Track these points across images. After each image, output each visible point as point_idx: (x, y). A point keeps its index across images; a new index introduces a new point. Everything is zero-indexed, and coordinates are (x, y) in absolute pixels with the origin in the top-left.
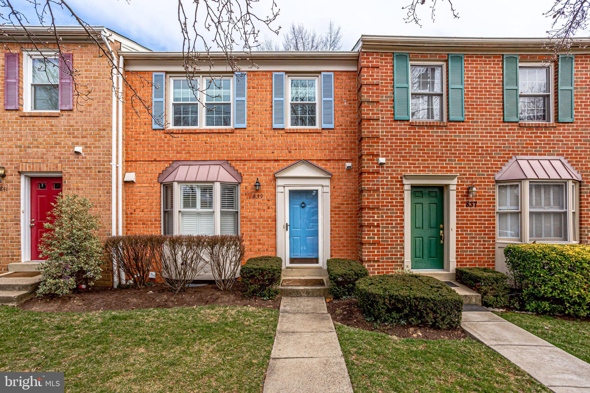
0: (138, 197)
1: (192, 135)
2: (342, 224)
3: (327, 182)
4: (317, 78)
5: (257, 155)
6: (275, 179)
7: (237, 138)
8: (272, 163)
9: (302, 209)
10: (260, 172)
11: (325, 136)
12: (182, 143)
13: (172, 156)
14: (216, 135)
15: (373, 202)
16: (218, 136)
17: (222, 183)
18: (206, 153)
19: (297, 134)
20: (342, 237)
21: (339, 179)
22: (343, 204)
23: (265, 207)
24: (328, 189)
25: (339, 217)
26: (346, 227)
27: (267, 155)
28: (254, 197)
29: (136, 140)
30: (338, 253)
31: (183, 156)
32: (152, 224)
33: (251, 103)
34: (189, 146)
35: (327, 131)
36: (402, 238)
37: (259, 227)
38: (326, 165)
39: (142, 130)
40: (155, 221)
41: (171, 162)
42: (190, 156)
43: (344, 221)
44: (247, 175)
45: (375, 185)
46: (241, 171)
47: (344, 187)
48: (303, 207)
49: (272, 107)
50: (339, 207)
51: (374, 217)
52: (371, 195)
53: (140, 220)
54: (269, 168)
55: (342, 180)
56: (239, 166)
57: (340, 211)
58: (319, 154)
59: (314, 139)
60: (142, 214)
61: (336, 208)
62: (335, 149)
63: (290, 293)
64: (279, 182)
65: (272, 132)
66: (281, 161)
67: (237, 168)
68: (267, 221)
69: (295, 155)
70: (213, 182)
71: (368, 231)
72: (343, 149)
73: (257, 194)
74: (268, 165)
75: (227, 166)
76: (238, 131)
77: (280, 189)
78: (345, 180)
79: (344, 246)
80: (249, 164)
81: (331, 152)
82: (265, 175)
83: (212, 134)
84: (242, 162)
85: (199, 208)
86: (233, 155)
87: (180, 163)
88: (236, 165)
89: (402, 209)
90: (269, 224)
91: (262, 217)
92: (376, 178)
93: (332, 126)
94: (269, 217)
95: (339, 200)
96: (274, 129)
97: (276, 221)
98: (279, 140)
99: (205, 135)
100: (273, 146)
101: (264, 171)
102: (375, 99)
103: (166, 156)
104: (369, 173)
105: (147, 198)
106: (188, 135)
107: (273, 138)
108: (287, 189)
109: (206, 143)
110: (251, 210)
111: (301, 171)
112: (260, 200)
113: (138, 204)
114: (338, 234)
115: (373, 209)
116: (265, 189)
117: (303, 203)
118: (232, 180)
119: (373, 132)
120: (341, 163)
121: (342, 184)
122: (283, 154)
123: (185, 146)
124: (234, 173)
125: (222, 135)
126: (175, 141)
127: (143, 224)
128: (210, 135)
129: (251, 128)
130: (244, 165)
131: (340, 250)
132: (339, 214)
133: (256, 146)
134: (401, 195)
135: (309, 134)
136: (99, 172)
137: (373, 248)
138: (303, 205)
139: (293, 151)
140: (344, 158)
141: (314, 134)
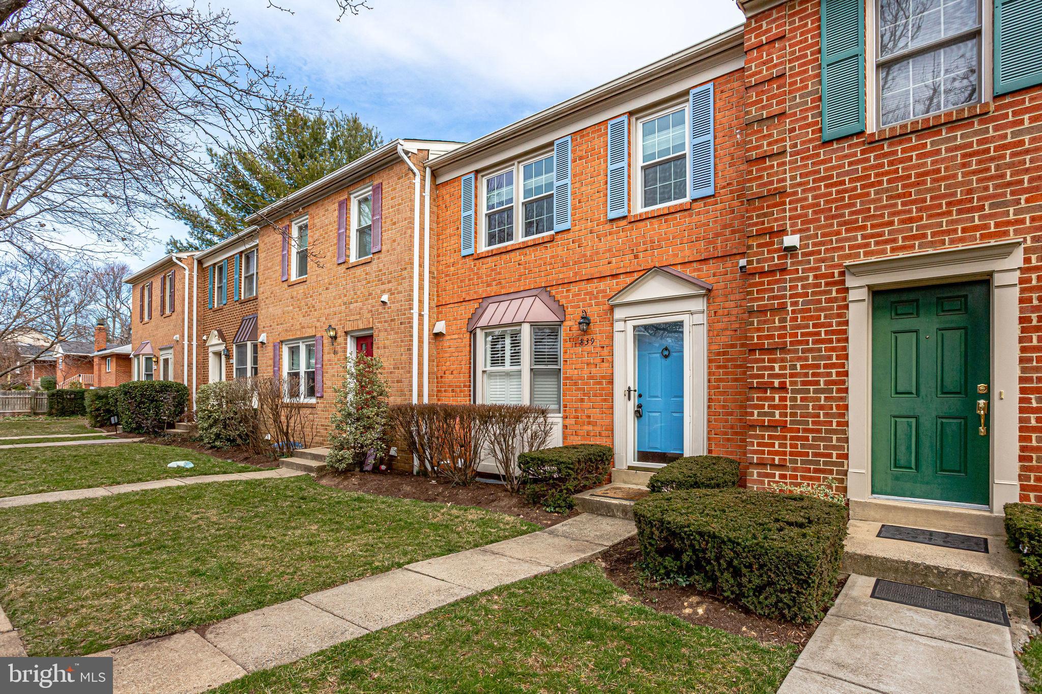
0: (448, 355)
1: (504, 256)
2: (732, 387)
3: (700, 305)
4: (686, 104)
5: (587, 270)
6: (612, 308)
7: (558, 250)
8: (608, 281)
9: (663, 360)
10: (590, 299)
11: (699, 213)
12: (492, 270)
13: (482, 291)
14: (531, 249)
15: (771, 337)
16: (534, 251)
17: (533, 324)
18: (519, 280)
19: (648, 222)
20: (731, 414)
21: (726, 296)
22: (733, 346)
23: (598, 359)
24: (702, 319)
25: (725, 374)
26: (740, 394)
27: (600, 268)
28: (582, 343)
29: (446, 276)
30: (724, 446)
31: (494, 289)
32: (461, 391)
33: (577, 185)
34: (500, 273)
35: (702, 203)
36: (843, 415)
37: (588, 395)
38: (699, 270)
39: (452, 260)
40: (465, 386)
41: (480, 301)
42: (502, 288)
43: (736, 380)
44: (572, 307)
45: (774, 298)
46: (563, 301)
47: (735, 311)
48: (666, 357)
49: (606, 183)
50: (725, 353)
51: (773, 368)
52: (765, 322)
53: (450, 386)
54: (604, 291)
55: (731, 297)
56: (560, 293)
57: (728, 360)
58: (687, 252)
59: (678, 224)
60: (451, 377)
61: (718, 354)
62: (717, 235)
64: (619, 314)
65: (608, 226)
66: (622, 276)
67: (558, 297)
68: (600, 383)
69: (646, 261)
70: (520, 324)
71: (759, 399)
72: (733, 232)
73: (585, 338)
74: (602, 285)
75: (545, 296)
76: (560, 236)
77: (618, 326)
78: (738, 296)
79: (736, 433)
80: (574, 288)
81: (710, 243)
82: (597, 304)
83: (527, 249)
84: (565, 286)
85: (508, 367)
86: (554, 278)
87: (490, 300)
88: (557, 293)
89: (845, 348)
90: (603, 389)
91: (591, 378)
92: (777, 282)
93: (710, 191)
94: (603, 377)
95: (725, 339)
96: (612, 220)
97: (612, 383)
98: (620, 239)
99: (518, 252)
100: (610, 250)
101: (596, 298)
102: (776, 109)
103: (475, 292)
104: (762, 273)
105: (456, 354)
106: (498, 257)
107: (609, 238)
108: (630, 325)
109: (519, 264)
110: (578, 366)
111: (656, 288)
112: (589, 348)
113: (448, 363)
114: (723, 407)
115: (771, 351)
116: (596, 328)
117: (666, 349)
118: (551, 317)
119: (772, 183)
120: (729, 263)
121: (732, 304)
122: (627, 263)
123: (496, 274)
124: (555, 306)
125: (539, 248)
126: (485, 267)
127: (453, 391)
128: (524, 251)
129: (577, 228)
130: (568, 291)
131: (728, 440)
132: (726, 367)
133: (585, 255)
134: (839, 315)
135: (670, 217)
136: (401, 323)
137: (770, 437)
138: (666, 353)
139: (641, 255)
140: (735, 251)
141: (678, 215)
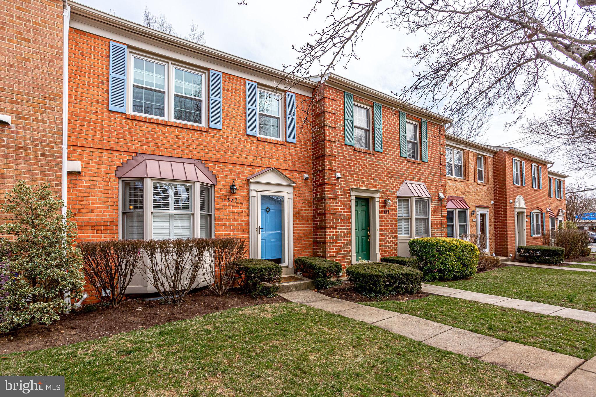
1: (160, 126)
2: (302, 227)
3: (291, 190)
4: (280, 95)
5: (232, 158)
6: (248, 182)
7: (212, 138)
8: (245, 168)
9: (266, 213)
10: (234, 175)
11: (289, 149)
12: (149, 134)
13: (135, 146)
14: (190, 131)
15: (332, 209)
16: (191, 133)
17: (202, 184)
18: (178, 149)
19: (267, 143)
20: (301, 239)
21: (299, 188)
22: (302, 210)
23: (239, 211)
24: (291, 196)
25: (299, 221)
26: (304, 230)
27: (240, 159)
28: (229, 200)
29: (83, 120)
30: (299, 252)
31: (151, 149)
32: (106, 229)
33: (225, 105)
34: (157, 139)
35: (290, 145)
36: (350, 237)
37: (233, 231)
38: (289, 174)
39: (92, 108)
40: (111, 224)
41: (134, 154)
42: (159, 150)
43: (303, 224)
44: (222, 177)
45: (333, 194)
46: (215, 172)
47: (303, 195)
48: (268, 212)
49: (245, 113)
50: (299, 213)
51: (333, 220)
52: (331, 203)
53: (88, 224)
54: (243, 173)
55: (302, 189)
56: (214, 167)
57: (300, 216)
58: (284, 164)
59: (281, 150)
60: (90, 216)
61: (297, 213)
62: (296, 161)
63: (283, 290)
64: (253, 187)
65: (245, 137)
66: (253, 167)
67: (211, 169)
68: (241, 224)
69: (265, 162)
70: (193, 182)
71: (330, 232)
72: (302, 162)
73: (231, 197)
74: (242, 169)
75: (201, 166)
76: (213, 131)
77: (253, 194)
79: (303, 247)
80: (224, 167)
81: (293, 163)
82: (239, 179)
83: (185, 130)
84: (217, 163)
85: (172, 210)
86: (208, 155)
87: (146, 157)
88: (211, 166)
89: (350, 215)
90: (243, 227)
91: (236, 221)
92: (334, 189)
93: (294, 141)
94: (243, 221)
95: (299, 206)
96: (248, 135)
97: (249, 224)
98: (251, 147)
99: (177, 129)
100: (246, 151)
101: (238, 175)
102: (334, 125)
103: (127, 146)
104: (330, 184)
105: (100, 195)
106: (156, 126)
107: (246, 144)
108: (259, 194)
109: (178, 138)
110: (226, 214)
111: (271, 178)
112: (234, 203)
113: (85, 202)
114: (299, 236)
115: (332, 214)
116: (240, 193)
117: (268, 208)
118: (207, 181)
119: (332, 151)
120: (300, 174)
121: (301, 192)
122: (255, 161)
123: (154, 138)
124: (209, 174)
125: (196, 132)
126: (140, 129)
127: (93, 228)
128: (183, 130)
129: (226, 131)
130: (218, 167)
131: (300, 250)
132: (299, 218)
133: (231, 149)
134: (349, 204)
135: (277, 145)
136: (43, 155)
137: (333, 246)
138: (268, 210)
139: (263, 159)
140: (303, 170)
141: (281, 146)
